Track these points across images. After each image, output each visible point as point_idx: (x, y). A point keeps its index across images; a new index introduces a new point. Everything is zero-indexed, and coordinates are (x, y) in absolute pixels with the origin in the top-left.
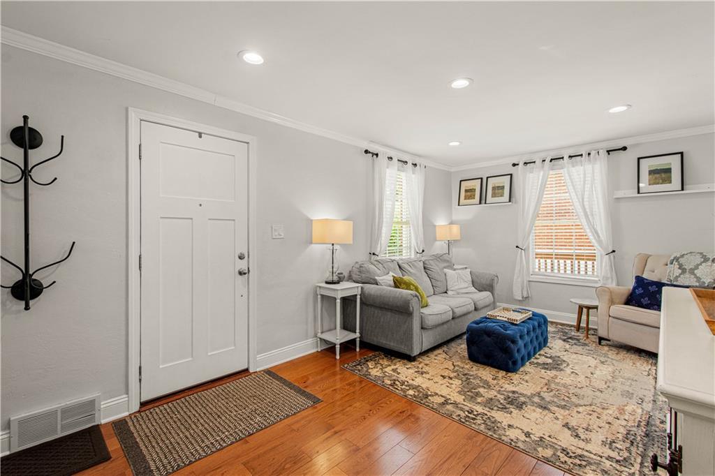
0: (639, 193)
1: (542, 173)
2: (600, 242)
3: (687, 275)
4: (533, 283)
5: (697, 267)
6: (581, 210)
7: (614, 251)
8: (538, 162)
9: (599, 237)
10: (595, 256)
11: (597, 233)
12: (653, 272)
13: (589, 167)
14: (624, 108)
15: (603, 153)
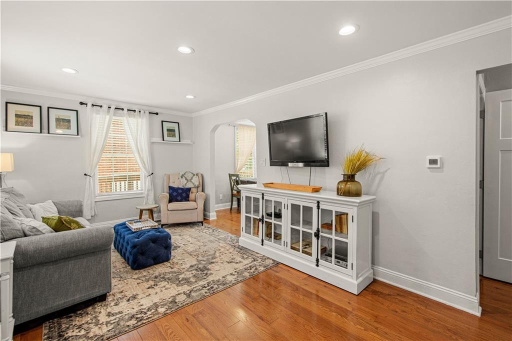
0: (163, 140)
1: (108, 117)
2: (145, 168)
3: (189, 182)
4: (98, 203)
5: (192, 178)
6: (134, 147)
7: (152, 174)
8: (105, 107)
9: (145, 165)
10: (139, 178)
11: (144, 162)
12: (174, 183)
13: (140, 120)
14: (192, 97)
15: (147, 113)
